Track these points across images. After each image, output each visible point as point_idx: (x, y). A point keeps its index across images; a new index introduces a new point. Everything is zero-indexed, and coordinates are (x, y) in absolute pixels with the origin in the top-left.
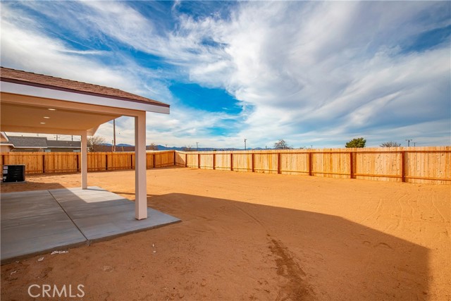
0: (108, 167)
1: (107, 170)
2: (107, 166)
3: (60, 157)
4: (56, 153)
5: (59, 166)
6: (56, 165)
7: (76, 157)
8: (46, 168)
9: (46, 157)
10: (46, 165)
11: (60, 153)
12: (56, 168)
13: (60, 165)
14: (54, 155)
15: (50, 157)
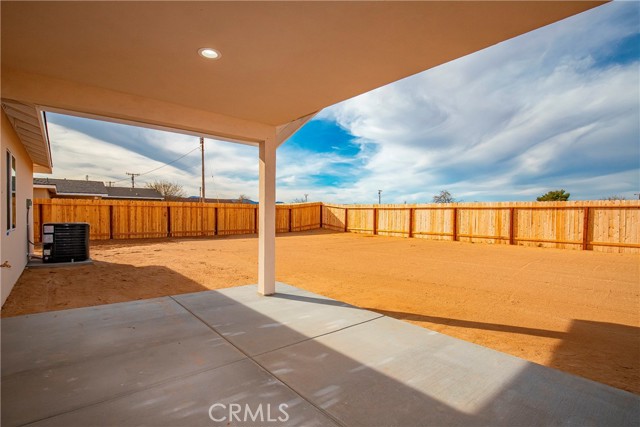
0: (219, 229)
1: (217, 234)
2: (216, 228)
3: (139, 209)
4: (133, 203)
5: (137, 227)
6: (132, 223)
7: (166, 210)
8: (115, 230)
9: (115, 209)
10: (116, 224)
11: (139, 203)
12: (132, 230)
13: (139, 224)
14: (129, 207)
15: (122, 209)
